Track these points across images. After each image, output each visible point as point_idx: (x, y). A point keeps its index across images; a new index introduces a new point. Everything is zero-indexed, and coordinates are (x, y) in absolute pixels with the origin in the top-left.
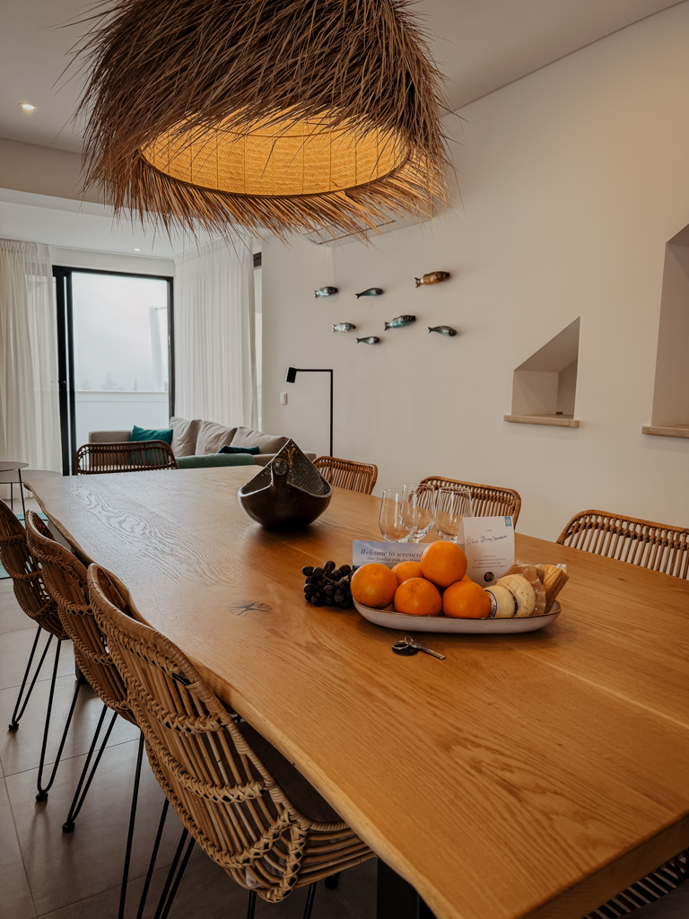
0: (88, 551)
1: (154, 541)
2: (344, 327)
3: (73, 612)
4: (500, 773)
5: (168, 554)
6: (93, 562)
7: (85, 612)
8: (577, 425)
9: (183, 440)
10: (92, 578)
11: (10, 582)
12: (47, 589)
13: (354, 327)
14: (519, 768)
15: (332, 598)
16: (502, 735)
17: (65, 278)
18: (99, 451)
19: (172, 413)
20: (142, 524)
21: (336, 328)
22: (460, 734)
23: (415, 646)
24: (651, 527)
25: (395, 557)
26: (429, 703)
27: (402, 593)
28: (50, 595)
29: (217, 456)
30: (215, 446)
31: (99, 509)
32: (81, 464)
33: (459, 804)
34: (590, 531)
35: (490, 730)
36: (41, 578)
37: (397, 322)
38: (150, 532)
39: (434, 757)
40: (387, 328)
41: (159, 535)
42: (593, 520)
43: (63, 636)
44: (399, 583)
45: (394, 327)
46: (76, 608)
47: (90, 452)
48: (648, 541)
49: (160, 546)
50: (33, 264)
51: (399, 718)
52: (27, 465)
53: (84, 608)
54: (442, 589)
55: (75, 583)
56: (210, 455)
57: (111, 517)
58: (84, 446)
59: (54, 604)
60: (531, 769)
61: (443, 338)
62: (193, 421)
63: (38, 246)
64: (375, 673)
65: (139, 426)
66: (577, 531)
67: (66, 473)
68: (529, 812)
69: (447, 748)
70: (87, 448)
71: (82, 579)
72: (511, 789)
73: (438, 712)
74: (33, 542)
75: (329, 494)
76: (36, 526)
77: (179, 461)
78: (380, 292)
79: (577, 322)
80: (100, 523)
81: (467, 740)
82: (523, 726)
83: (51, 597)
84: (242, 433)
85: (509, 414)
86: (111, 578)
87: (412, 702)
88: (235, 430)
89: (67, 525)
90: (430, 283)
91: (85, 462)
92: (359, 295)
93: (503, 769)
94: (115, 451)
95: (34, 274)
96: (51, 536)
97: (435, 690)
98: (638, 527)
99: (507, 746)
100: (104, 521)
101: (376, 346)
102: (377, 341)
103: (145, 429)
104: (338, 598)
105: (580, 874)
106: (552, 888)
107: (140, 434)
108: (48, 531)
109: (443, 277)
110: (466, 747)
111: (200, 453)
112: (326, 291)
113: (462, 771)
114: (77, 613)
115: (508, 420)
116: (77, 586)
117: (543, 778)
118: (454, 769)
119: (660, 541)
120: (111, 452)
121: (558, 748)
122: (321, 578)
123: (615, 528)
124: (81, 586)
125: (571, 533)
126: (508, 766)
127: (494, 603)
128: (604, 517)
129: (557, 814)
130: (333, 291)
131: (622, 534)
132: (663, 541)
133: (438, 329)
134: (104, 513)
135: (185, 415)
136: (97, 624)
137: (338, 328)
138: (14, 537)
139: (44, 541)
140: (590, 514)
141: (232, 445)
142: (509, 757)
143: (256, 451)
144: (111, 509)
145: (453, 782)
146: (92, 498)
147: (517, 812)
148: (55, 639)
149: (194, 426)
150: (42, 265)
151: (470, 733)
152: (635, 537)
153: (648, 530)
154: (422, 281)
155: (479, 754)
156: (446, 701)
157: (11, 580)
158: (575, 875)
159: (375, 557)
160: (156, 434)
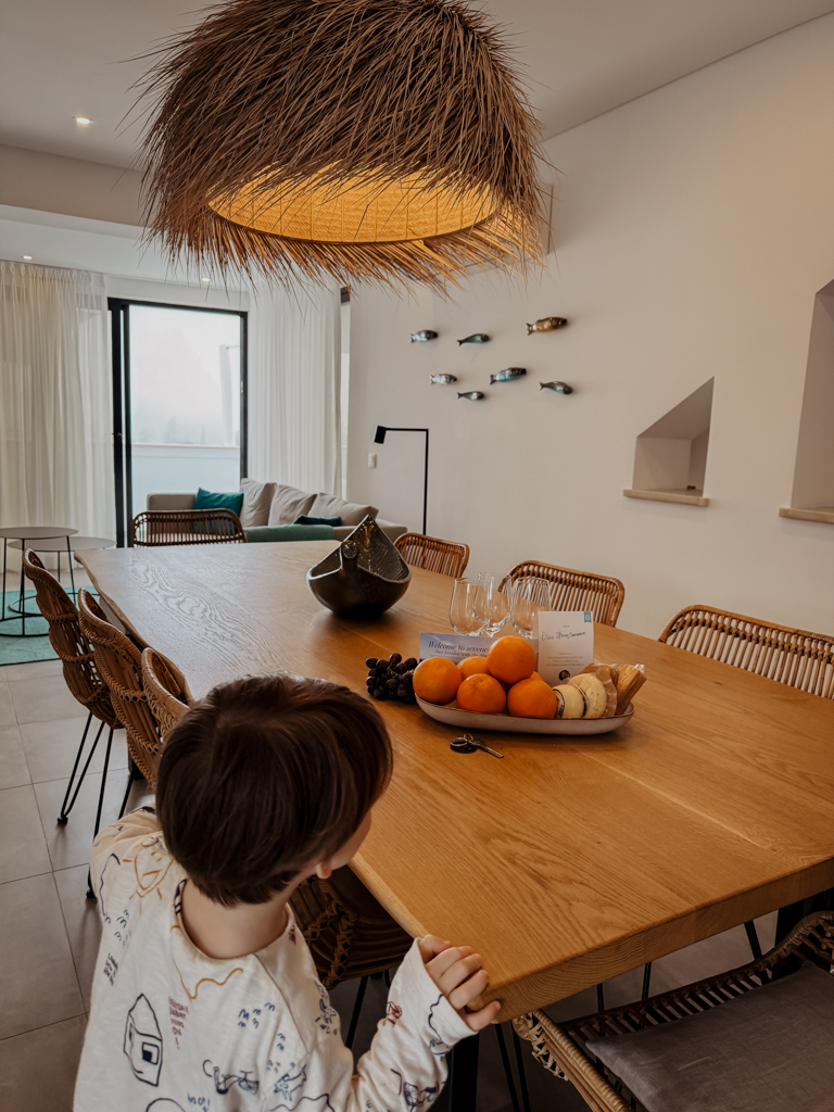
0: (144, 634)
1: (214, 625)
2: (443, 379)
3: (127, 698)
4: (532, 865)
5: (227, 640)
6: (148, 646)
7: (139, 698)
8: (707, 503)
9: (254, 507)
10: (147, 664)
11: (60, 664)
12: (100, 673)
13: (455, 380)
14: (552, 862)
15: (396, 692)
16: (543, 832)
17: (122, 312)
18: (158, 520)
19: (244, 473)
20: (202, 606)
21: (434, 380)
22: (502, 828)
23: (475, 744)
24: (761, 626)
25: (465, 652)
26: (477, 799)
27: (465, 688)
28: (102, 679)
29: (292, 528)
30: (291, 515)
31: (156, 587)
32: (137, 534)
33: (486, 889)
34: (696, 628)
35: (532, 827)
36: (93, 661)
37: (504, 375)
38: (211, 615)
39: (471, 848)
40: (493, 381)
41: (219, 618)
42: (700, 616)
43: (116, 725)
44: (464, 678)
45: (501, 381)
46: (131, 694)
47: (149, 520)
48: (758, 641)
49: (220, 631)
50: (86, 296)
51: (443, 810)
52: (76, 532)
53: (138, 694)
54: (507, 686)
55: (129, 668)
56: (284, 526)
57: (169, 597)
58: (141, 515)
59: (106, 689)
60: (563, 862)
61: (557, 396)
62: (267, 485)
63: (92, 275)
64: (429, 769)
65: (205, 488)
66: (682, 628)
67: (120, 544)
68: (551, 897)
69: (486, 840)
70: (145, 516)
71: (136, 664)
72: (540, 879)
73: (484, 807)
74: (85, 622)
75: (406, 579)
76: (89, 606)
77: (249, 532)
78: (485, 339)
79: (710, 383)
80: (157, 603)
81: (508, 834)
82: (567, 824)
83: (103, 682)
84: (322, 501)
85: (630, 487)
86: (166, 663)
87: (460, 798)
88: (314, 496)
89: (122, 605)
90: (544, 330)
91: (142, 532)
92: (461, 342)
93: (536, 861)
94: (176, 521)
95: (86, 307)
96: (104, 617)
97: (486, 787)
98: (748, 626)
99: (545, 842)
100: (161, 601)
101: (481, 404)
102: (481, 396)
103: (212, 491)
104: (401, 692)
105: (585, 949)
106: (555, 957)
107: (206, 498)
108: (101, 611)
109: (559, 323)
110: (504, 841)
111: (274, 523)
112: (423, 335)
113: (495, 861)
114: (131, 699)
115: (628, 494)
116: (131, 671)
117: (574, 871)
118: (488, 859)
119: (770, 643)
120: (172, 521)
121: (596, 845)
122: (385, 670)
123: (724, 626)
124: (135, 671)
125: (675, 631)
126: (543, 859)
127: (561, 702)
128: (712, 613)
129: (578, 901)
130: (432, 335)
131: (730, 633)
132: (773, 642)
133: (551, 386)
134: (161, 592)
135: (259, 476)
136: (150, 710)
137: (437, 379)
138: (65, 616)
139: (97, 622)
140: (697, 610)
141: (310, 515)
142: (545, 851)
143: (337, 522)
144: (169, 588)
145: (484, 870)
146: (149, 574)
147: (540, 898)
148: (107, 728)
149: (269, 490)
150: (96, 297)
151: (511, 828)
152: (744, 637)
153: (758, 630)
154: (535, 328)
155: (514, 847)
156: (494, 798)
157: (61, 661)
158: (578, 949)
159: (444, 650)
160: (223, 498)
